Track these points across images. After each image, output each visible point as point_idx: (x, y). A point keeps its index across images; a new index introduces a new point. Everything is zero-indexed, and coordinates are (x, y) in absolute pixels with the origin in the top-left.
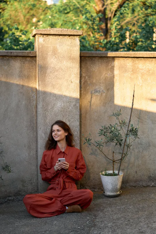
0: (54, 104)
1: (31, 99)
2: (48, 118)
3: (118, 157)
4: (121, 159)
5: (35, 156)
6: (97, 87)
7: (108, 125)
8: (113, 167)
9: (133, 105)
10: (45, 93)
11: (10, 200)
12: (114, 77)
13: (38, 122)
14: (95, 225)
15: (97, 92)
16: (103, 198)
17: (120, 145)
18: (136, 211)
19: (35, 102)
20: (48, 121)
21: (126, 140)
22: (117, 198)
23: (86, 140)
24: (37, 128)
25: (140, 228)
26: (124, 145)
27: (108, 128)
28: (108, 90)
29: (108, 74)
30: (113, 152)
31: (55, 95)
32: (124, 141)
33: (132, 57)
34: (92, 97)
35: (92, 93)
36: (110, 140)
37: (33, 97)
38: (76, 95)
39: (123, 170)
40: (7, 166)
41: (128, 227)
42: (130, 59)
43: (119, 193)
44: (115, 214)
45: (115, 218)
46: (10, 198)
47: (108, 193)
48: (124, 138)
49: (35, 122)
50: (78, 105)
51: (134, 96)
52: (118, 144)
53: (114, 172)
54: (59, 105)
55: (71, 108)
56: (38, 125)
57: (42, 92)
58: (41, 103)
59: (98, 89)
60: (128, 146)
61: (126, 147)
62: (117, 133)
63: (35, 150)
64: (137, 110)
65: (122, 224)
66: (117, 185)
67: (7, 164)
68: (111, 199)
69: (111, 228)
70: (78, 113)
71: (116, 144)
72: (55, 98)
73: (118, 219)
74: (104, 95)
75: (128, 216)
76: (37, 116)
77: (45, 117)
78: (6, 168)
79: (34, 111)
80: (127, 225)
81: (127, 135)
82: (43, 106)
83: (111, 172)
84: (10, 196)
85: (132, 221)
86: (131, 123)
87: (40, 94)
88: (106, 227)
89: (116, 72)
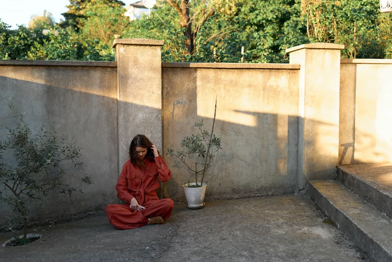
0: (136, 115)
1: (113, 110)
2: (129, 129)
3: (201, 168)
4: (204, 170)
5: (116, 169)
6: (179, 98)
7: (190, 136)
8: (196, 179)
9: (215, 115)
10: (126, 104)
11: (90, 215)
12: (196, 88)
13: (119, 134)
14: (177, 234)
15: (179, 103)
16: (186, 211)
17: (203, 156)
18: (219, 221)
19: (116, 114)
20: (129, 133)
21: (208, 151)
22: (201, 210)
23: (169, 151)
24: (118, 141)
25: (222, 235)
26: (207, 155)
27: (190, 138)
28: (191, 101)
29: (191, 85)
30: (196, 163)
31: (136, 106)
32: (206, 152)
33: (214, 68)
34: (174, 109)
35: (174, 105)
36: (193, 150)
37: (114, 108)
38: (158, 105)
39: (206, 182)
40: (87, 178)
41: (210, 235)
42: (212, 70)
43: (202, 205)
44: (198, 224)
45: (198, 228)
46: (91, 213)
47: (191, 205)
48: (206, 147)
49: (116, 134)
50: (160, 116)
51: (216, 106)
52: (201, 155)
53: (197, 184)
54: (141, 116)
55: (152, 119)
56: (119, 137)
57: (122, 102)
58: (122, 114)
59: (181, 101)
60: (211, 157)
61: (208, 158)
62: (200, 144)
63: (116, 163)
64: (219, 121)
65: (204, 232)
66: (200, 196)
67: (87, 175)
68: (195, 211)
69: (193, 236)
70: (160, 124)
71: (199, 156)
72: (136, 109)
73: (200, 228)
74: (187, 106)
75: (211, 225)
76: (118, 128)
77: (126, 128)
78: (87, 180)
79: (116, 122)
80: (209, 233)
81: (210, 145)
82: (124, 117)
83: (194, 184)
84: (90, 211)
85: (214, 229)
86: (214, 133)
87: (121, 105)
88: (188, 235)
89: (199, 83)
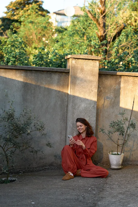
0: (80, 105)
1: (64, 101)
2: (75, 114)
3: (120, 142)
4: (123, 144)
5: (64, 139)
6: (108, 95)
7: (116, 121)
8: (118, 149)
9: (133, 108)
10: (74, 97)
11: (46, 169)
12: (120, 88)
13: (68, 116)
14: (107, 183)
15: (108, 98)
16: (110, 170)
17: (123, 135)
18: (133, 178)
19: (66, 103)
20: (75, 116)
21: (127, 131)
22: (119, 170)
23: (101, 129)
25: (136, 186)
26: (126, 134)
27: (116, 123)
28: (116, 97)
29: (117, 87)
30: (118, 139)
31: (80, 99)
32: (125, 132)
34: (104, 102)
35: (105, 99)
36: (117, 130)
37: (65, 99)
39: (123, 153)
40: (49, 144)
41: (128, 185)
42: (132, 77)
43: (120, 167)
45: (119, 180)
46: (46, 167)
47: (113, 167)
48: (126, 128)
50: (95, 106)
51: (134, 102)
52: (121, 134)
53: (117, 153)
54: (83, 105)
55: (91, 108)
57: (72, 95)
58: (71, 104)
59: (109, 97)
60: (129, 135)
61: (127, 136)
62: (122, 126)
63: (64, 135)
64: (135, 112)
65: (124, 183)
66: (120, 161)
67: (50, 142)
68: (115, 171)
69: (117, 185)
70: (95, 112)
71: (120, 134)
72: (80, 101)
73: (122, 181)
74: (113, 100)
75: (128, 179)
76: (67, 113)
77: (73, 113)
78: (49, 145)
79: (66, 109)
80: (127, 184)
81: (128, 127)
82: (72, 105)
83: (116, 153)
84: (45, 166)
85: (130, 182)
87: (71, 98)
88: (114, 184)
